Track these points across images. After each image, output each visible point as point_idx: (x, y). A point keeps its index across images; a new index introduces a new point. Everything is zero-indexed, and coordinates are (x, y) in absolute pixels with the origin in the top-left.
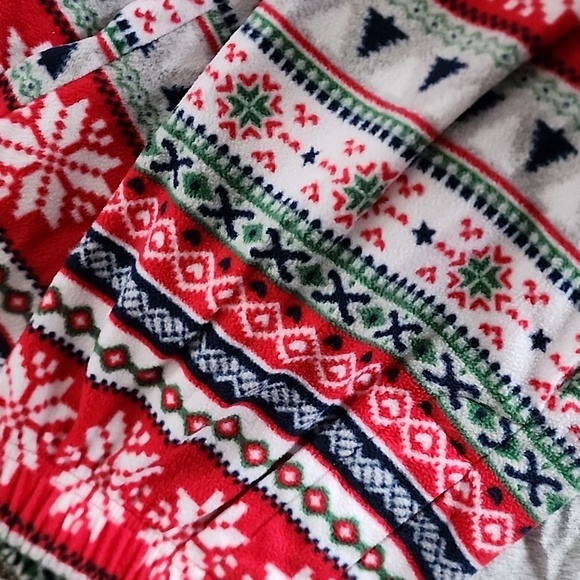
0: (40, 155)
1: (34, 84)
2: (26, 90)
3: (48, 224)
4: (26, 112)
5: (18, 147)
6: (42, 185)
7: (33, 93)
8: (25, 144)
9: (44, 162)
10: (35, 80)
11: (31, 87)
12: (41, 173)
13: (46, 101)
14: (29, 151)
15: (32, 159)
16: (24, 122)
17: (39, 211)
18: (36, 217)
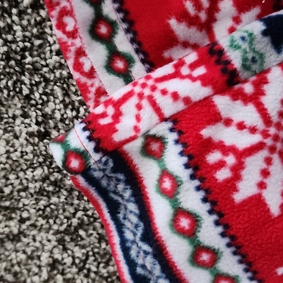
0: (265, 134)
1: (257, 57)
2: (248, 63)
3: (269, 210)
4: (248, 88)
5: (241, 126)
6: (264, 166)
7: (256, 67)
8: (248, 123)
9: (269, 142)
10: (257, 53)
11: (254, 60)
12: (264, 153)
13: (270, 76)
14: (253, 130)
15: (256, 138)
16: (246, 99)
17: (260, 195)
18: (257, 202)
